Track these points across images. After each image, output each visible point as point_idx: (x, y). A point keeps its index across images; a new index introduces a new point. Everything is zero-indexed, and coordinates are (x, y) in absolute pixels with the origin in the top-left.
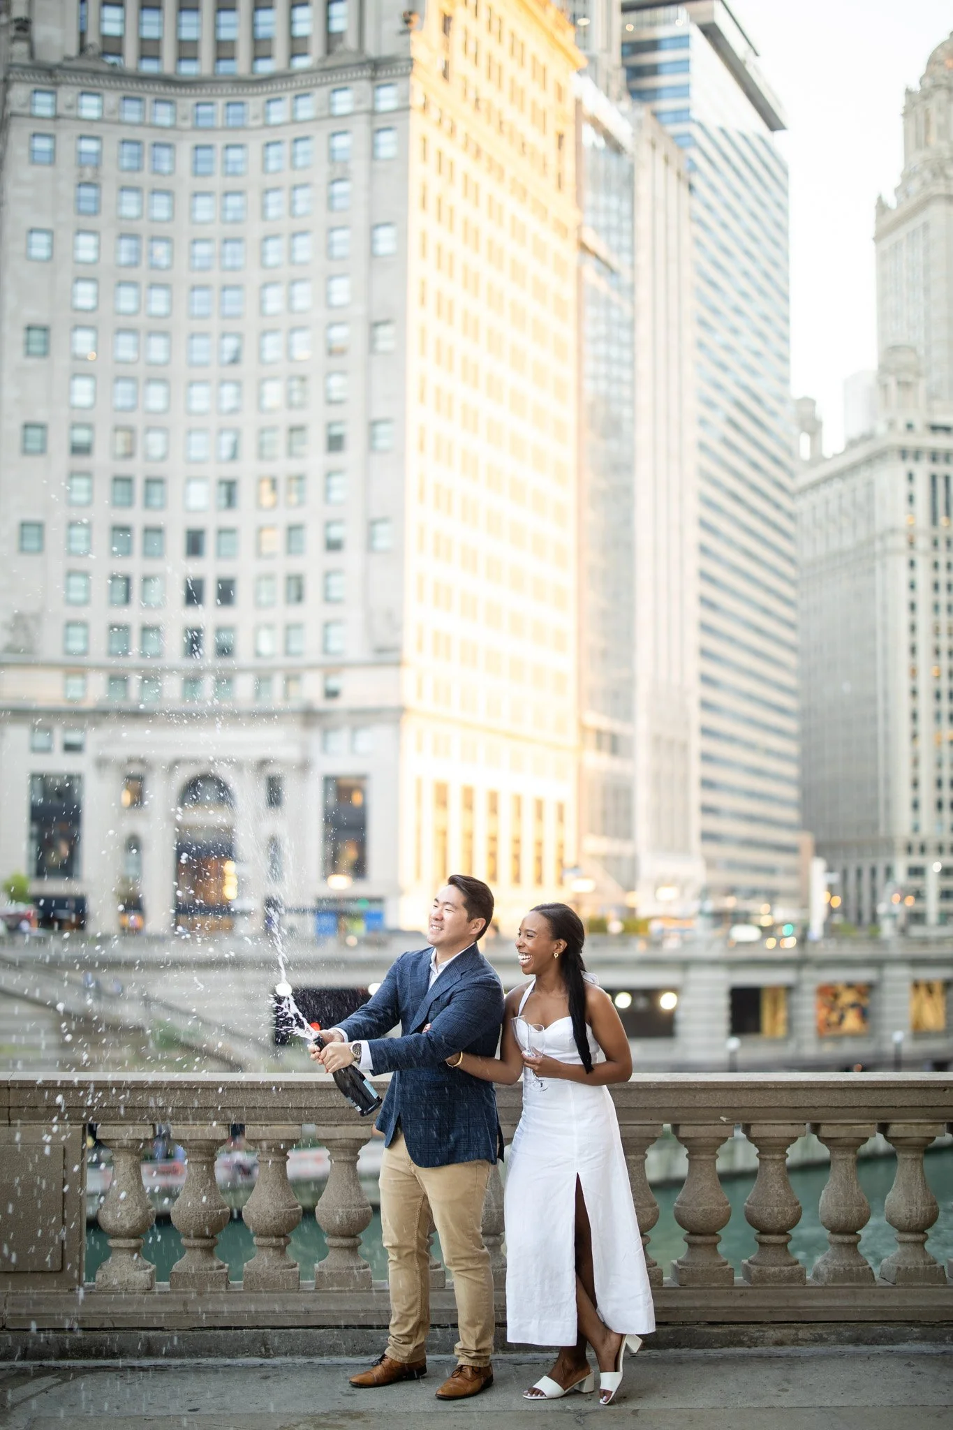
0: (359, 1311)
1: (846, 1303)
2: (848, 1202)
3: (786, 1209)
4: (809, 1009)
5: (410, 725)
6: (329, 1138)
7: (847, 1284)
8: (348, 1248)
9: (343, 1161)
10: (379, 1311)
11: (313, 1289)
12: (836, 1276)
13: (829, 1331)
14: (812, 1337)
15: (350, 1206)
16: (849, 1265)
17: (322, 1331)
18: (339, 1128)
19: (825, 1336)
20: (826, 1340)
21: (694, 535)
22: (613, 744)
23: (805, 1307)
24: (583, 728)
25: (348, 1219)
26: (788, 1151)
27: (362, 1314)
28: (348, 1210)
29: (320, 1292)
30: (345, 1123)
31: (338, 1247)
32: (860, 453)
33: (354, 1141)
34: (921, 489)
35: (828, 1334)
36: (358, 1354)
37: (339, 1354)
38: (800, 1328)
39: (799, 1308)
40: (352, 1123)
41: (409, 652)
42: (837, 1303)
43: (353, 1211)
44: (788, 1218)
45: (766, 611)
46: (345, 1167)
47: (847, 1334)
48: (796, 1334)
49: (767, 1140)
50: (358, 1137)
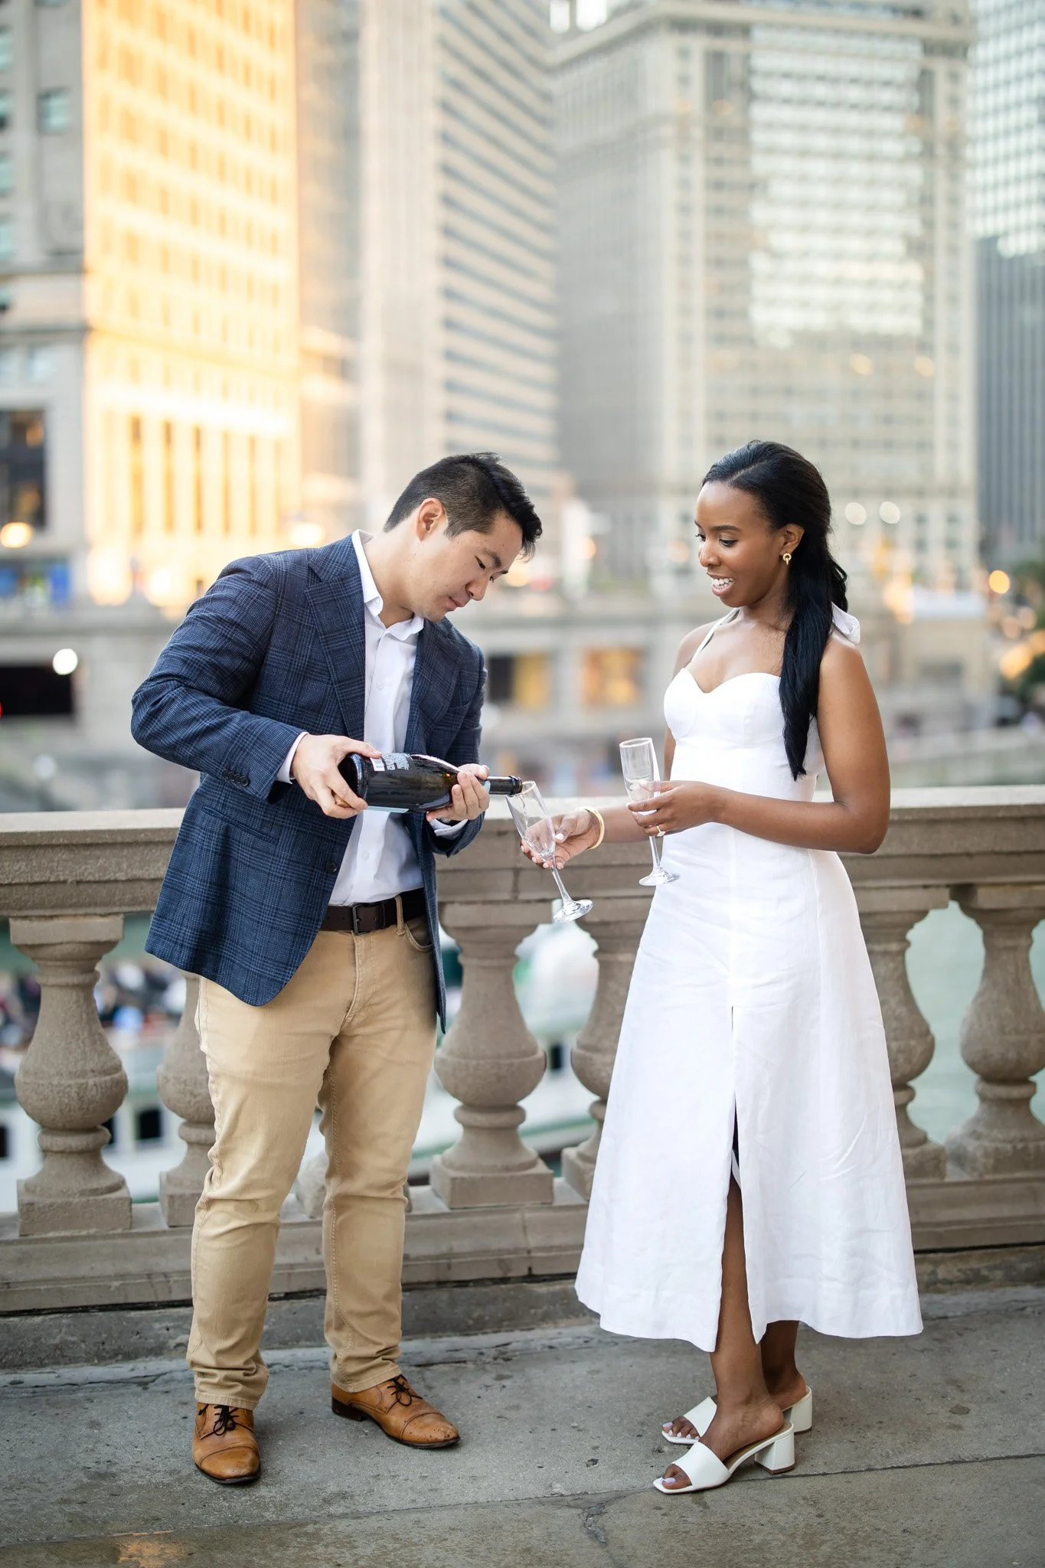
0: (109, 1278)
1: (1020, 1211)
2: (1022, 1027)
3: (913, 1043)
4: (574, 677)
5: (97, 351)
6: (37, 942)
7: (1018, 1175)
8: (81, 1153)
9: (67, 986)
10: (149, 1276)
11: (14, 1235)
12: (1000, 1161)
13: (991, 1263)
14: (961, 1276)
15: (83, 1074)
16: (1021, 1140)
17: (38, 1319)
18: (56, 922)
19: (985, 1272)
20: (986, 1279)
21: (433, 118)
22: (344, 369)
23: (949, 1223)
24: (306, 353)
25: (80, 1099)
26: (911, 935)
27: (116, 1284)
28: (82, 1081)
29: (30, 1242)
30: (70, 911)
31: (62, 1152)
32: (624, 24)
33: (89, 947)
34: (696, 68)
35: (990, 1268)
36: (110, 1358)
37: (73, 1360)
38: (942, 1261)
39: (939, 1224)
40: (82, 911)
41: (92, 255)
42: (1006, 1211)
43: (91, 1082)
44: (915, 1060)
45: (518, 213)
46: (73, 996)
47: (1024, 1266)
48: (934, 1273)
49: (878, 918)
50: (92, 938)
